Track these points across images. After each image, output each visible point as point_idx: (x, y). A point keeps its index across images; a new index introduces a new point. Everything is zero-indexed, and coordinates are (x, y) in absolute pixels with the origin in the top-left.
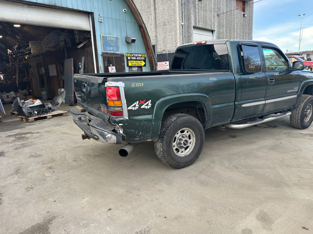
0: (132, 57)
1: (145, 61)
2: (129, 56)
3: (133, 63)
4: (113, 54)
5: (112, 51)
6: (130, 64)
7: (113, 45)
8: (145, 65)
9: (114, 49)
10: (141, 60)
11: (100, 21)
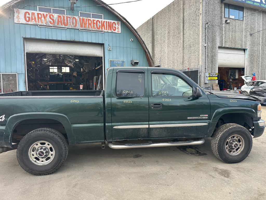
11: (109, 49)
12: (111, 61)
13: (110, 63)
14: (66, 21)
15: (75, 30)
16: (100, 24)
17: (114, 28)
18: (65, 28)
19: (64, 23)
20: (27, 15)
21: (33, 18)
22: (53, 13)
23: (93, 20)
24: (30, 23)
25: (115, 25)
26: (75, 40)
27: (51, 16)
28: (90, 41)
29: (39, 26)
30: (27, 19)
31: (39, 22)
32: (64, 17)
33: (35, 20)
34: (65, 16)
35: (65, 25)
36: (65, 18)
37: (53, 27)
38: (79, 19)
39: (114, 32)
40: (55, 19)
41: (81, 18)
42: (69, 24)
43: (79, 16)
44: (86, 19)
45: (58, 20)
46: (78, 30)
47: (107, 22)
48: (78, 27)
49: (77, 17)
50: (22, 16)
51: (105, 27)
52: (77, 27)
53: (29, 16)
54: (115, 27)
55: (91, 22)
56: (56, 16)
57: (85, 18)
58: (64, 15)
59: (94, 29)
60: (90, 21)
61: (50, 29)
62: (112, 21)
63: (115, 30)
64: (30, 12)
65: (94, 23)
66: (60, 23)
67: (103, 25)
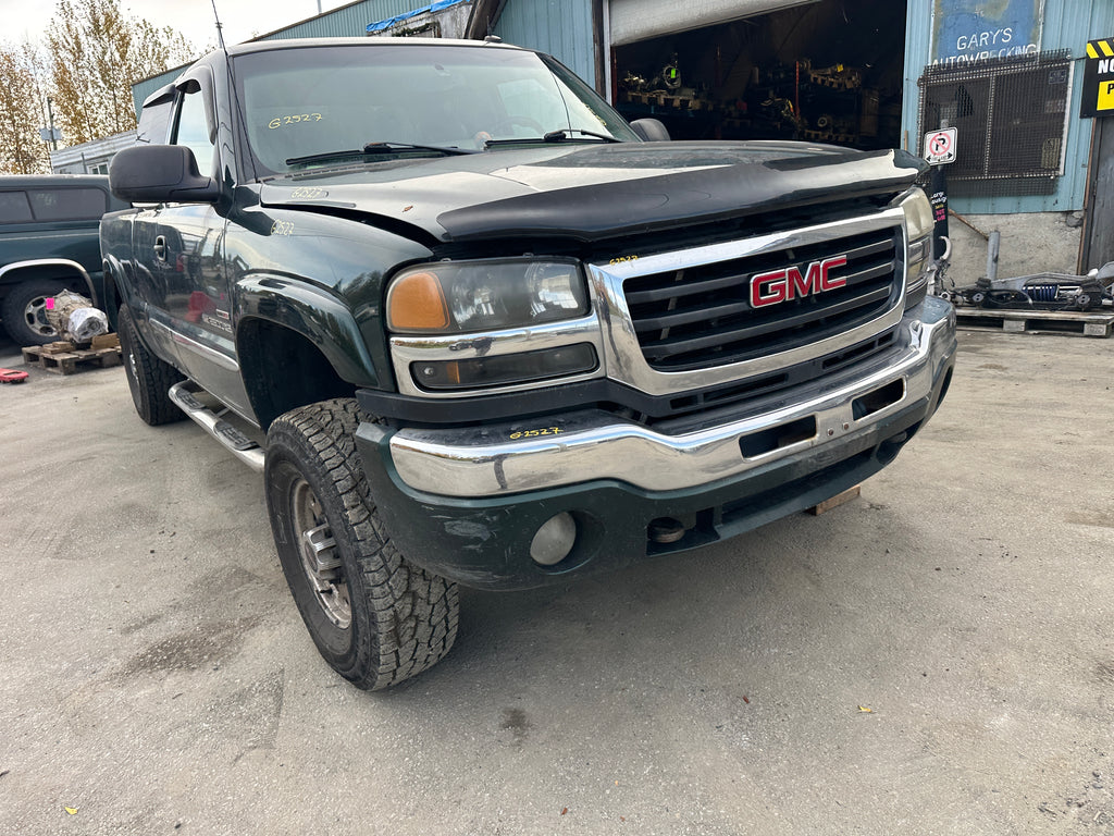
2: (1108, 53)
4: (993, 63)
5: (990, 47)
6: (1107, 101)
7: (998, 18)
9: (1001, 35)
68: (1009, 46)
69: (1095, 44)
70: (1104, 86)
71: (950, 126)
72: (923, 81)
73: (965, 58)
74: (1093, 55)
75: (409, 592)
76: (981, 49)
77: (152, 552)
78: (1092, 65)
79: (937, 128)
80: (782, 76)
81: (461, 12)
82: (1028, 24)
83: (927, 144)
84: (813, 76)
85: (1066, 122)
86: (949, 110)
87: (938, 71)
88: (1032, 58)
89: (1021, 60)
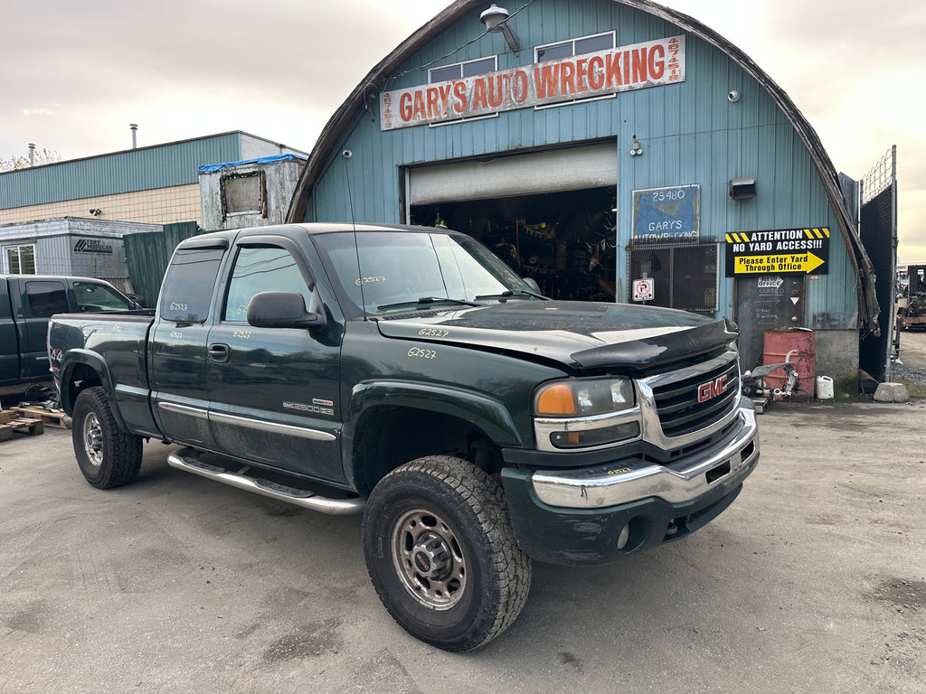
0: (751, 246)
1: (822, 252)
2: (738, 240)
3: (753, 265)
4: (670, 240)
5: (669, 231)
6: (740, 268)
7: (674, 214)
8: (821, 270)
9: (675, 224)
10: (804, 251)
11: (633, 153)
12: (641, 196)
13: (637, 204)
14: (496, 93)
15: (523, 111)
16: (604, 69)
17: (657, 69)
18: (495, 113)
19: (491, 97)
20: (407, 103)
21: (419, 106)
22: (465, 76)
23: (580, 63)
24: (412, 122)
25: (662, 54)
26: (520, 145)
27: (460, 88)
28: (567, 138)
29: (430, 126)
30: (406, 112)
31: (431, 115)
32: (491, 80)
33: (423, 112)
34: (495, 77)
35: (494, 105)
36: (495, 82)
37: (463, 121)
38: (533, 73)
39: (656, 82)
40: (467, 95)
41: (541, 66)
42: (504, 96)
43: (536, 61)
44: (556, 67)
45: (476, 94)
46: (531, 110)
47: (631, 53)
48: (532, 99)
49: (527, 70)
50: (395, 109)
51: (619, 74)
52: (527, 100)
53: (409, 104)
54: (661, 64)
55: (572, 70)
56: (470, 82)
57: (552, 63)
58: (491, 75)
59: (580, 94)
60: (568, 69)
61: (458, 127)
62: (649, 45)
63: (661, 74)
64: (412, 91)
65: (581, 73)
66: (480, 102)
67: (613, 69)
68: (681, 231)
69: (730, 234)
70: (737, 259)
71: (649, 277)
72: (628, 248)
73: (654, 236)
74: (730, 241)
75: (516, 576)
76: (665, 231)
77: (208, 582)
78: (729, 247)
79: (639, 278)
80: (506, 228)
81: (284, 166)
82: (691, 220)
83: (635, 287)
84: (528, 229)
85: (718, 279)
86: (646, 267)
87: (638, 242)
88: (695, 239)
89: (688, 240)
